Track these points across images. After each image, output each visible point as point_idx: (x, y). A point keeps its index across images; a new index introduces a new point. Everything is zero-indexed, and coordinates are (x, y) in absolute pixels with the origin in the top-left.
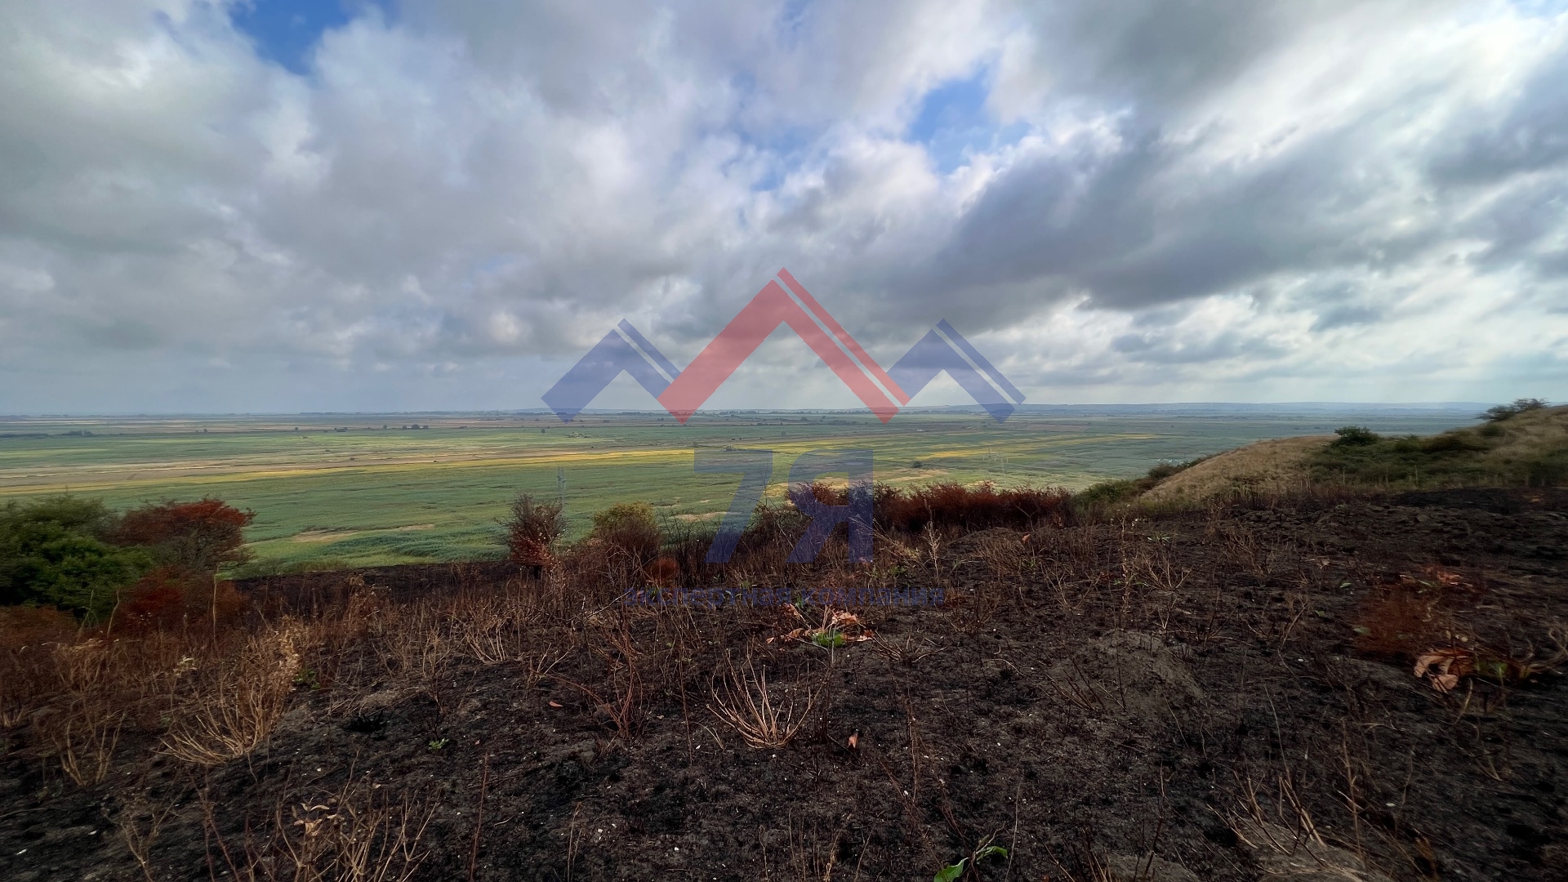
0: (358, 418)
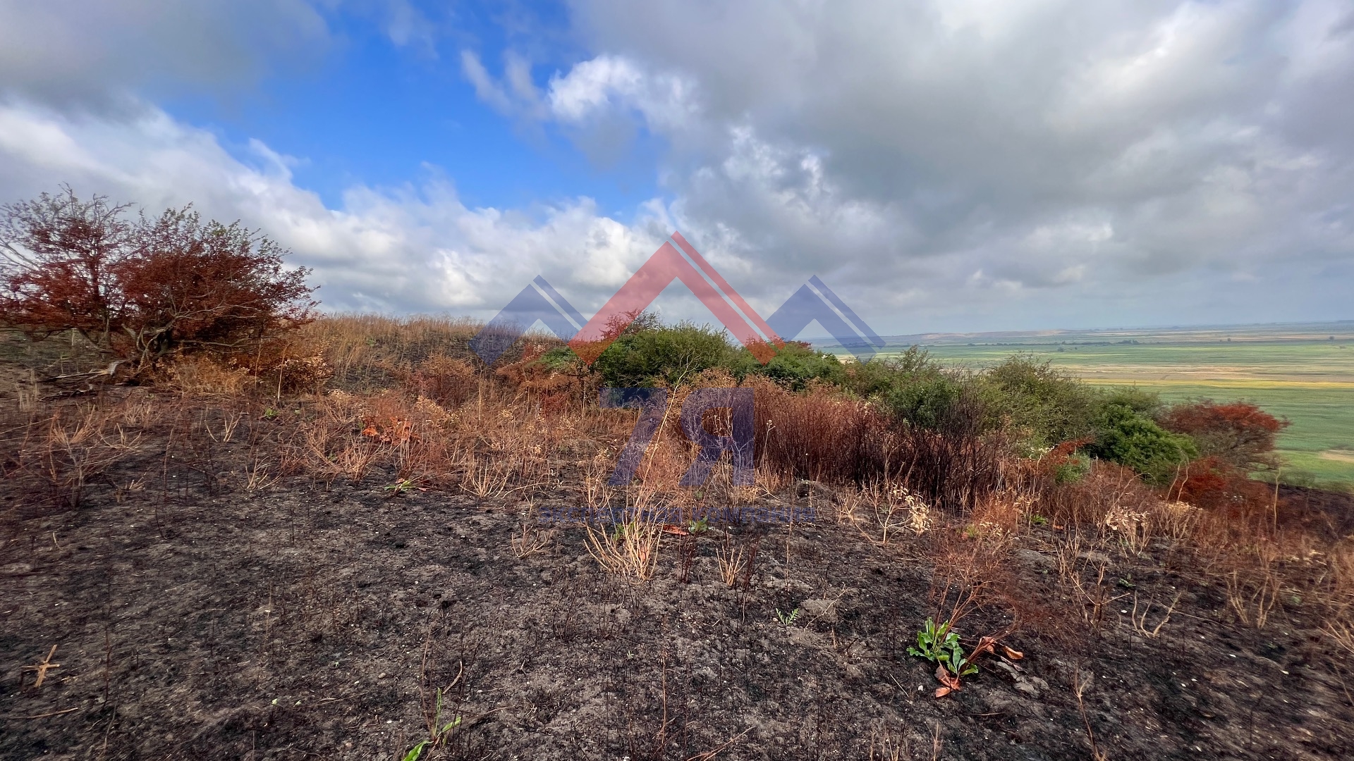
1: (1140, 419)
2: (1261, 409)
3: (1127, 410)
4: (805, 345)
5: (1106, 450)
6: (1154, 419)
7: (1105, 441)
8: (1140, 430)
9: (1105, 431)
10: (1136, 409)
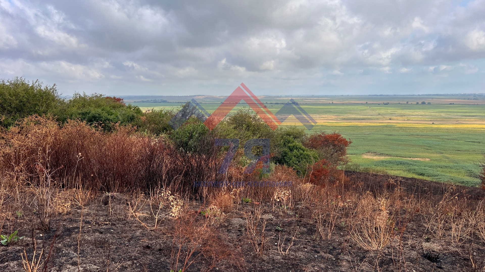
0: (394, 97)
1: (297, 143)
2: (342, 136)
3: (291, 138)
4: (119, 100)
5: (282, 160)
6: (302, 142)
7: (282, 154)
8: (297, 148)
9: (282, 150)
10: (295, 138)
